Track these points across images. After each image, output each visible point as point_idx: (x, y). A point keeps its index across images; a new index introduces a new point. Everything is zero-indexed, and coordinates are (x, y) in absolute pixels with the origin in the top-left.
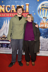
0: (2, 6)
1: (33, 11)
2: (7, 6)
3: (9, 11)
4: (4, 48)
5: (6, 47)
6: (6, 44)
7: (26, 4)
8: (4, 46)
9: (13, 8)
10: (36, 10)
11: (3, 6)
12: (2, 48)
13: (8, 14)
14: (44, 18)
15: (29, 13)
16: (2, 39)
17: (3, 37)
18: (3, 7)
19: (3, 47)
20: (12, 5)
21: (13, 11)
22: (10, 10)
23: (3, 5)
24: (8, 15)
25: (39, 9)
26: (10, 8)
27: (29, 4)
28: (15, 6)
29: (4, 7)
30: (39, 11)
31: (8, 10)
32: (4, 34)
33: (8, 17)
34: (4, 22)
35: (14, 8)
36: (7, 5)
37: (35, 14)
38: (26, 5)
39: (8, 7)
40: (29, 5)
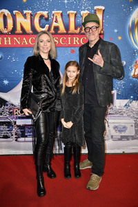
0: (22, 13)
1: (116, 31)
2: (39, 13)
3: (44, 30)
4: (30, 139)
7: (95, 8)
8: (29, 132)
9: (56, 19)
10: (124, 28)
11: (25, 14)
12: (22, 139)
15: (103, 34)
18: (25, 16)
19: (26, 136)
20: (53, 12)
21: (57, 28)
22: (47, 26)
23: (25, 12)
25: (133, 23)
26: (47, 19)
27: (103, 8)
28: (62, 14)
29: (29, 16)
30: (132, 30)
31: (43, 27)
35: (60, 19)
36: (39, 10)
38: (95, 13)
39: (42, 16)
40: (104, 10)
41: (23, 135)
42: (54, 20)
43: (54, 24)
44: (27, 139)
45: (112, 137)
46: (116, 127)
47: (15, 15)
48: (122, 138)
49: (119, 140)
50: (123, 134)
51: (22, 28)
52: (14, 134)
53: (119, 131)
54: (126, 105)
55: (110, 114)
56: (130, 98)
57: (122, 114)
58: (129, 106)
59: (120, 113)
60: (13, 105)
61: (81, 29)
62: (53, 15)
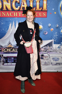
1: (53, 9)
3: (18, 9)
4: (10, 64)
5: (12, 62)
6: (13, 58)
8: (9, 60)
9: (23, 3)
10: (57, 8)
11: (8, 1)
12: (6, 64)
13: (15, 13)
15: (47, 11)
16: (6, 50)
17: (9, 48)
19: (8, 63)
22: (19, 7)
24: (16, 15)
26: (19, 3)
28: (26, 1)
31: (17, 7)
32: (10, 43)
33: (16, 17)
34: (10, 25)
35: (25, 3)
37: (55, 13)
38: (43, 0)
39: (16, 2)
41: (7, 62)
43: (23, 6)
44: (8, 64)
45: (52, 63)
46: (54, 58)
47: (3, 1)
48: (57, 64)
49: (55, 65)
50: (57, 62)
52: (2, 61)
53: (55, 60)
54: (59, 47)
55: (50, 52)
56: (60, 43)
57: (57, 52)
58: (60, 47)
59: (55, 51)
60: (1, 46)
61: (36, 8)
62: (22, 1)
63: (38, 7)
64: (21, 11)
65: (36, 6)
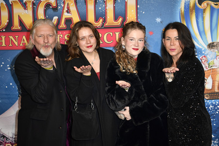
0: (21, 2)
1: (158, 20)
2: (45, 1)
9: (68, 8)
11: (26, 3)
14: (211, 46)
18: (25, 6)
22: (56, 18)
26: (55, 9)
29: (30, 6)
35: (73, 8)
39: (48, 5)
42: (66, 9)
43: (66, 15)
47: (11, 5)
51: (21, 23)
60: (4, 136)
61: (105, 21)
62: (64, 3)
63: (110, 16)
64: (62, 30)
65: (106, 13)
